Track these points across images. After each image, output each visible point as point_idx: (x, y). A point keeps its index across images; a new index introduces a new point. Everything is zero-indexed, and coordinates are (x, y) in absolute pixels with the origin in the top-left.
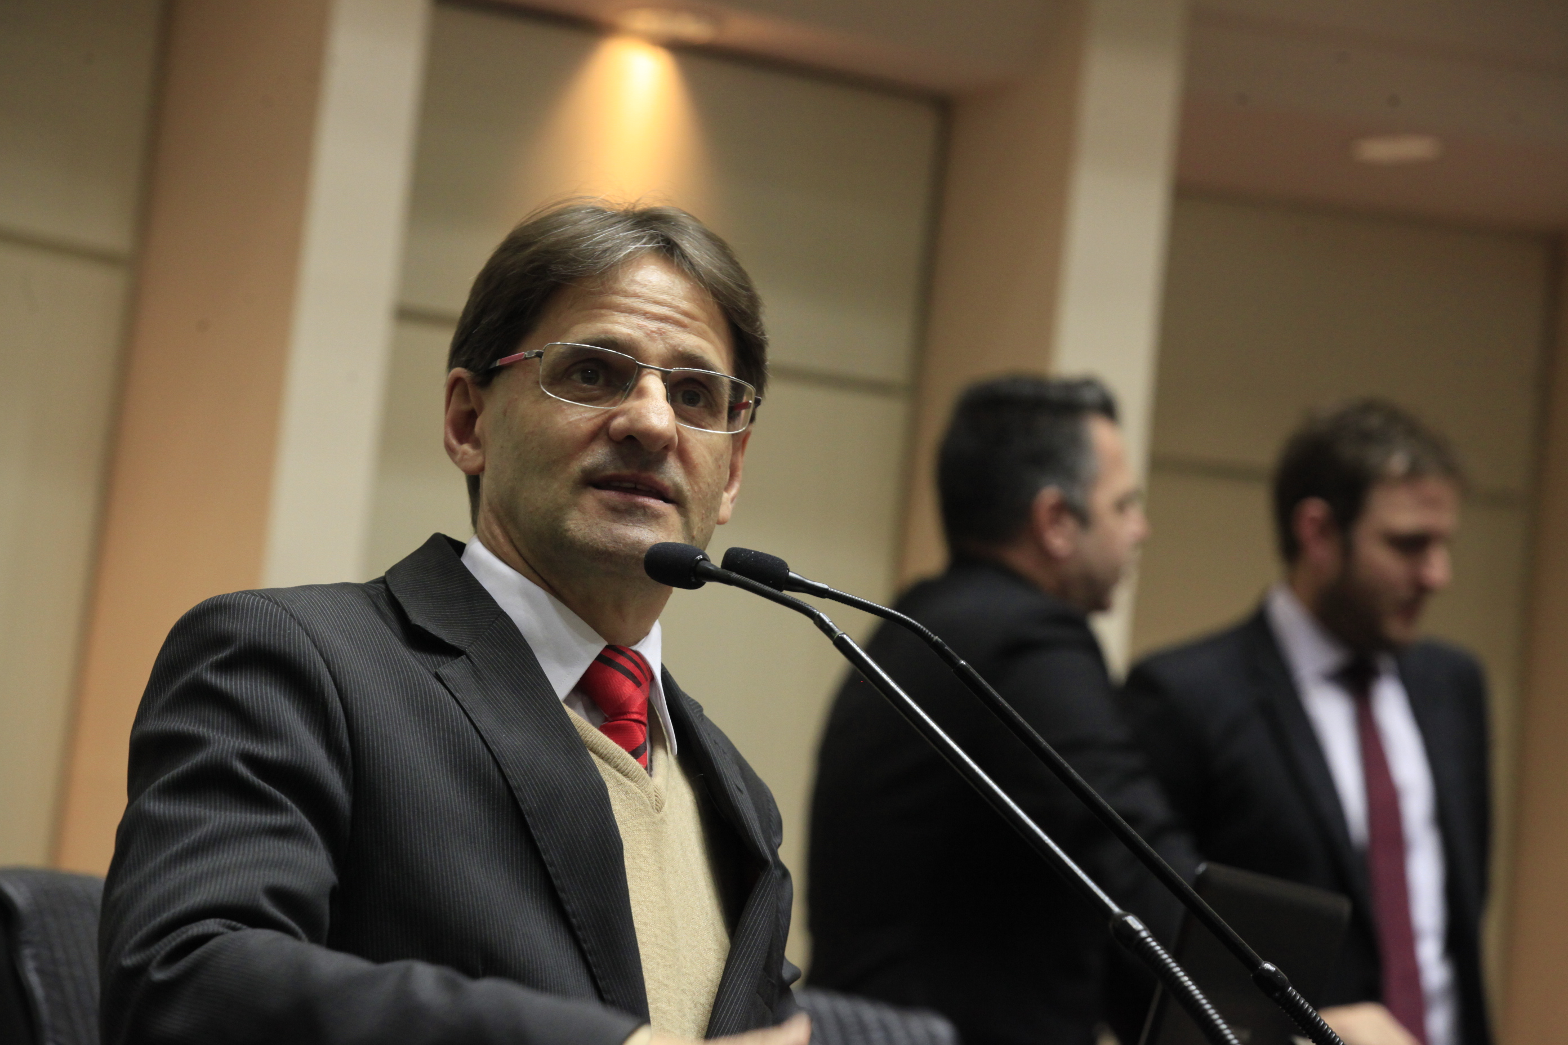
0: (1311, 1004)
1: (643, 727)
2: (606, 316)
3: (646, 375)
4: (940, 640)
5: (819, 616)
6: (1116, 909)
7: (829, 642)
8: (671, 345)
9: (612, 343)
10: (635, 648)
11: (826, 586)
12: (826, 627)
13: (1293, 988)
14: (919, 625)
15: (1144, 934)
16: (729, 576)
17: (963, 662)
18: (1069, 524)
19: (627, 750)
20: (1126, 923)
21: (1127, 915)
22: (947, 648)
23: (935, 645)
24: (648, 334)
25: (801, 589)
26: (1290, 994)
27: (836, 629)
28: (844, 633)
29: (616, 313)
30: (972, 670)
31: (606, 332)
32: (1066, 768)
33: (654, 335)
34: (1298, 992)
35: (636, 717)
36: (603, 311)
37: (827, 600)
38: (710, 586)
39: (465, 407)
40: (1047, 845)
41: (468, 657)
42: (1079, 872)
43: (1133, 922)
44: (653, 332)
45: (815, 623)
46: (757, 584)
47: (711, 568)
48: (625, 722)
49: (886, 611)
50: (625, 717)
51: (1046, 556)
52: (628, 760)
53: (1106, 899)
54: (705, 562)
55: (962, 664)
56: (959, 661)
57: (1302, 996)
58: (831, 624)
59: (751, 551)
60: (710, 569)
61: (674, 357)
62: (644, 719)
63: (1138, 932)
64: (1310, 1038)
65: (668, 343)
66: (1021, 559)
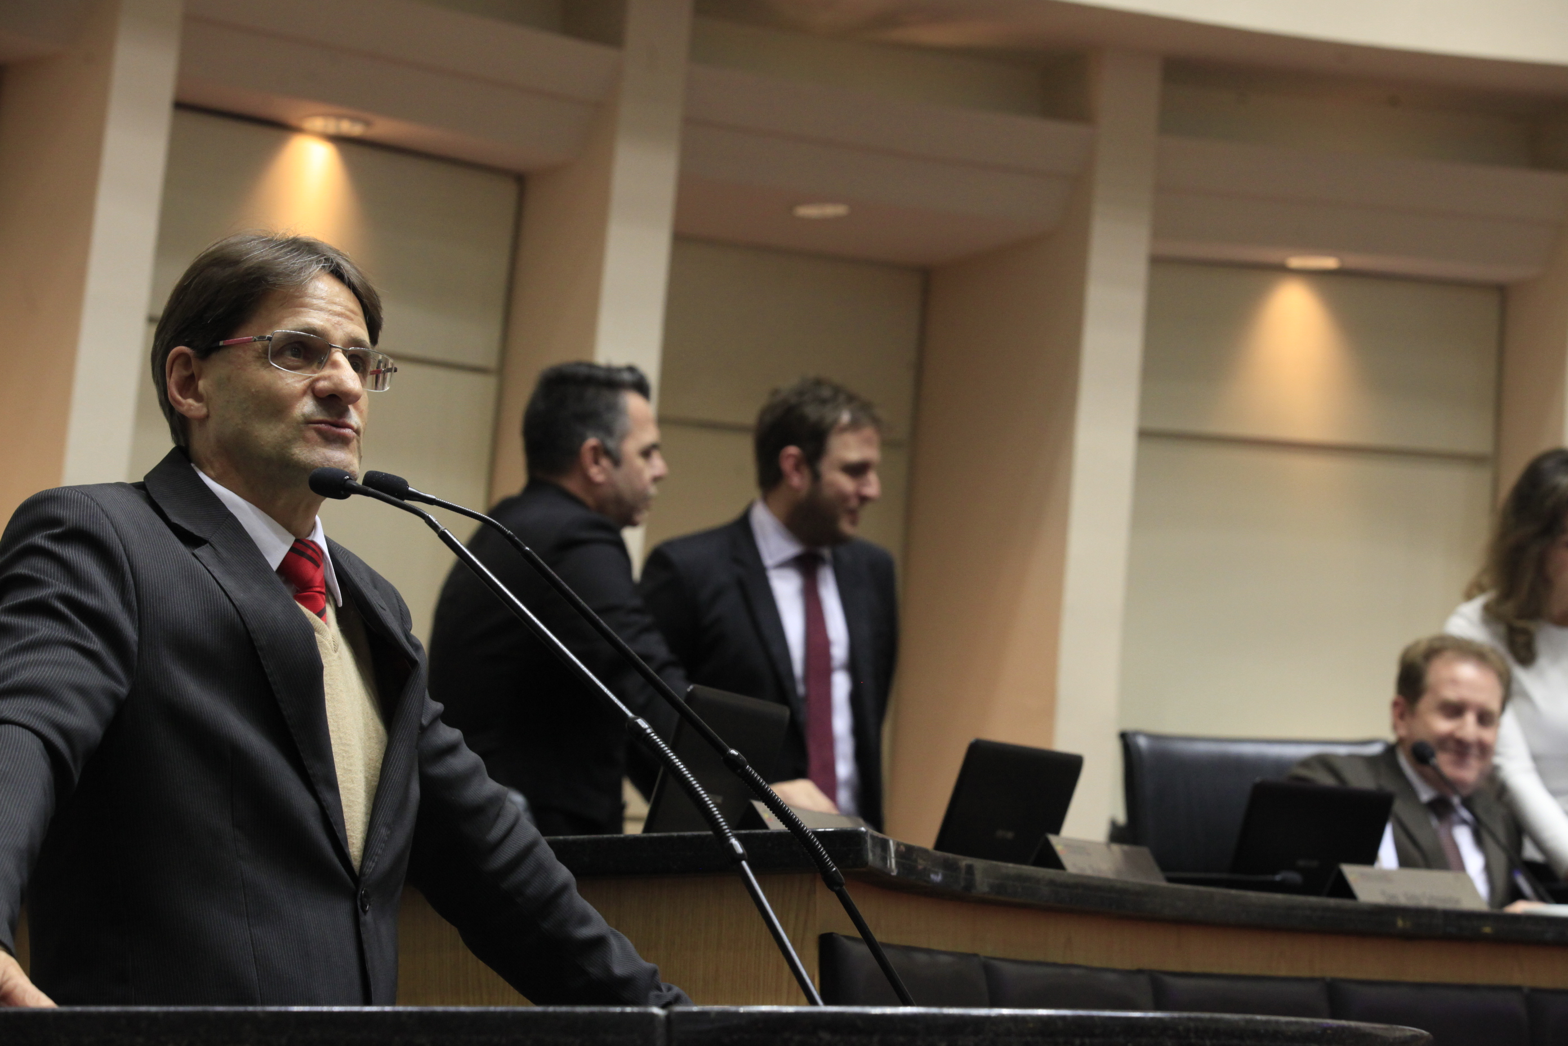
0: (764, 780)
1: (324, 596)
2: (305, 312)
3: (334, 352)
4: (512, 533)
5: (428, 517)
6: (630, 714)
7: (435, 535)
8: (347, 333)
9: (312, 331)
10: (310, 538)
11: (434, 497)
12: (433, 525)
13: (750, 766)
14: (498, 523)
15: (649, 731)
16: (367, 490)
17: (527, 548)
18: (605, 462)
19: (314, 612)
20: (637, 723)
21: (638, 718)
22: (516, 538)
23: (509, 537)
24: (333, 325)
25: (417, 499)
26: (748, 770)
27: (440, 526)
28: (445, 529)
29: (311, 310)
30: (534, 554)
31: (308, 324)
32: (598, 620)
33: (336, 326)
34: (753, 768)
35: (319, 589)
36: (303, 309)
37: (435, 506)
38: (354, 498)
39: (185, 373)
40: (583, 672)
41: (211, 545)
42: (606, 690)
43: (642, 723)
44: (335, 323)
45: (426, 522)
46: (386, 495)
47: (355, 485)
48: (312, 593)
49: (483, 517)
50: (312, 590)
51: (589, 482)
52: (315, 620)
53: (624, 708)
54: (351, 480)
55: (527, 550)
56: (524, 547)
57: (756, 771)
58: (436, 522)
59: (382, 473)
60: (353, 486)
61: (349, 341)
62: (323, 590)
63: (645, 730)
64: (763, 802)
65: (345, 331)
66: (572, 485)
